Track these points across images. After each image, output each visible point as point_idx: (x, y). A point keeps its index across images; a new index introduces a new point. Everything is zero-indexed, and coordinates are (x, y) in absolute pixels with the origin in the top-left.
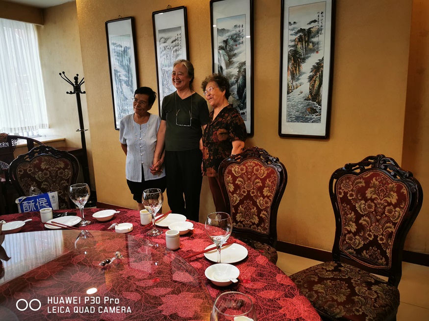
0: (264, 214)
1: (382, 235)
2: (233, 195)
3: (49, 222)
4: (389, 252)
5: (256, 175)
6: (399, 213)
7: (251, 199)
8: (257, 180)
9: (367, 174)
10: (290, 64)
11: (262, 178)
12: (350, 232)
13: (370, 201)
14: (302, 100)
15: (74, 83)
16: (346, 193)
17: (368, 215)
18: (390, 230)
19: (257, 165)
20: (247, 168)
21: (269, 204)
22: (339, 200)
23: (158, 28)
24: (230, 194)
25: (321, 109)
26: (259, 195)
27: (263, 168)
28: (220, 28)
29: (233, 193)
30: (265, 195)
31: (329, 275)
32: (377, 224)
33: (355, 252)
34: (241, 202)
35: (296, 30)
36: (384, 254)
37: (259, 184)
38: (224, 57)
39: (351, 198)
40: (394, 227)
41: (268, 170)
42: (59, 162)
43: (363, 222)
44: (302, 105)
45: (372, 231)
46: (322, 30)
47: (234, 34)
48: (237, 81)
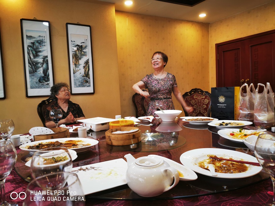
10: (74, 60)
28: (28, 35)
35: (75, 45)
46: (87, 47)
47: (39, 40)
48: (42, 66)
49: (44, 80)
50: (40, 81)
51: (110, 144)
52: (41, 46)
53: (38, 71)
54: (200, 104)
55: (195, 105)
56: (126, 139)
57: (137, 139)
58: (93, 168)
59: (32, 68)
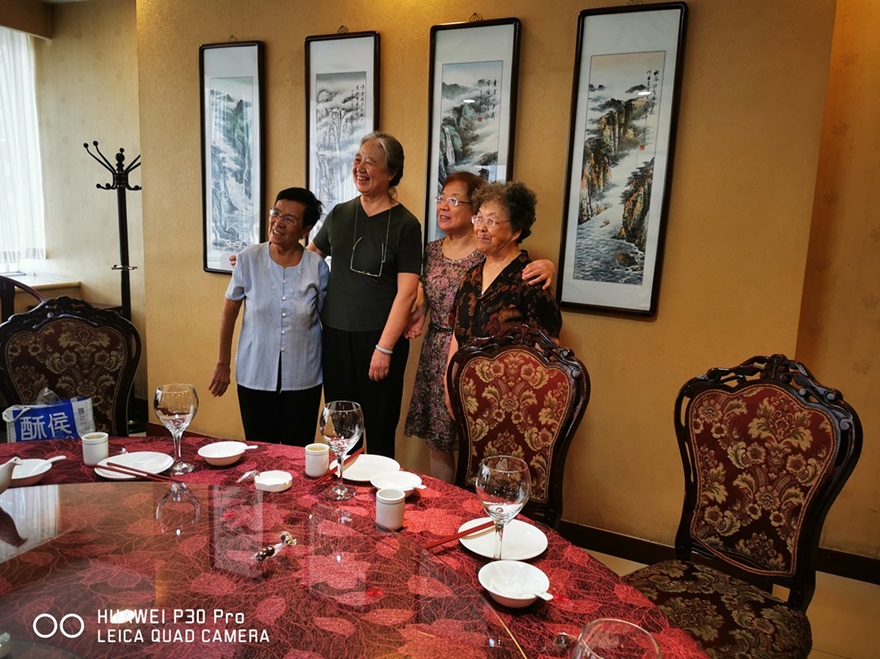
0: (538, 461)
1: (779, 509)
2: (475, 420)
3: (103, 463)
4: (791, 544)
5: (526, 381)
6: (814, 470)
7: (512, 429)
8: (527, 393)
9: (751, 392)
10: (588, 165)
11: (538, 388)
12: (713, 503)
13: (756, 444)
14: (608, 238)
15: (116, 168)
16: (708, 427)
17: (751, 471)
18: (795, 501)
19: (527, 362)
20: (506, 366)
21: (551, 442)
22: (693, 439)
23: (315, 70)
24: (469, 418)
25: (643, 259)
26: (531, 422)
27: (540, 368)
28: (448, 83)
29: (475, 416)
30: (543, 423)
31: (677, 587)
32: (770, 488)
33: (721, 543)
34: (492, 436)
35: (603, 102)
36: (781, 547)
37: (530, 401)
38: (453, 141)
39: (719, 436)
40: (805, 496)
41: (550, 372)
42: (100, 334)
43: (741, 484)
44: (607, 248)
45: (759, 502)
46: (653, 106)
47: (478, 98)
52: (480, 120)
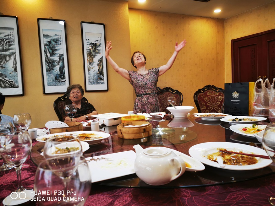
10: (88, 58)
28: (45, 34)
46: (101, 45)
47: (55, 39)
48: (58, 64)
49: (60, 77)
50: (56, 78)
51: (122, 137)
52: (57, 45)
53: (54, 69)
54: (213, 101)
55: (209, 102)
56: (136, 133)
57: (147, 133)
58: (104, 159)
59: (49, 66)
